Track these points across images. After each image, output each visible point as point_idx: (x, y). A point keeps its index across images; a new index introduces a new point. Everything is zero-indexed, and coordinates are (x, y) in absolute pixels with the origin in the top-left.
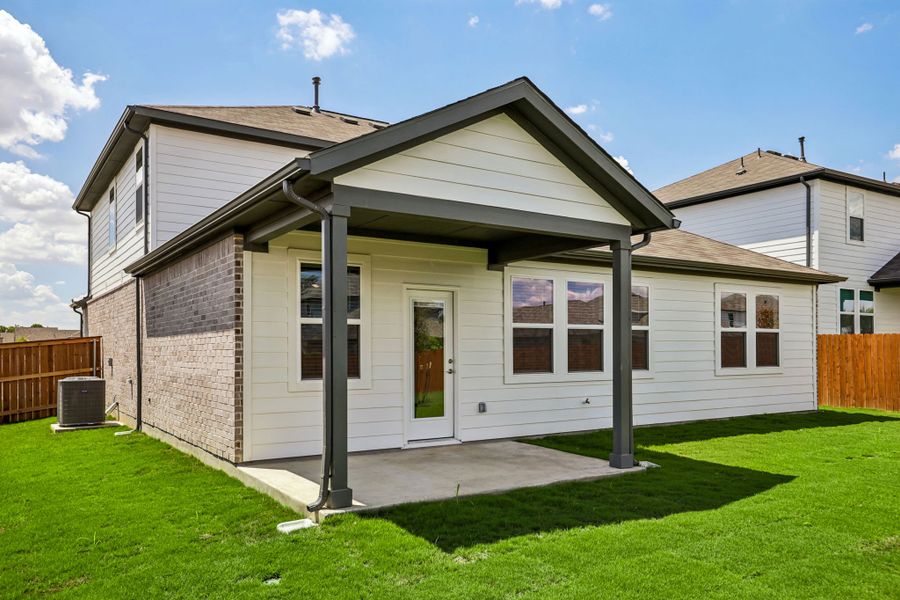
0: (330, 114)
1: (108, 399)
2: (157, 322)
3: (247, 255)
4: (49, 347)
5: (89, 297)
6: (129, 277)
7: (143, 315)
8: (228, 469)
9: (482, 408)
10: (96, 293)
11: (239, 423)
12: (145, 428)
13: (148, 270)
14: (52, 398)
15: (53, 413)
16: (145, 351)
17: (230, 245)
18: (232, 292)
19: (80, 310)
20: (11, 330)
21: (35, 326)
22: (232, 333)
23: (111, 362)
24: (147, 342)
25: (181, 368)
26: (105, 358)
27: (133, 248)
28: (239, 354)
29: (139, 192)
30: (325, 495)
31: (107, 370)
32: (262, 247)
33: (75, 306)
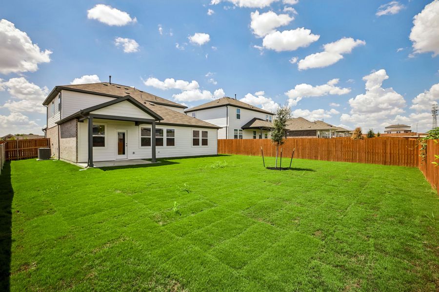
0: (114, 85)
1: (52, 153)
2: (63, 135)
3: (79, 123)
4: (36, 141)
5: (47, 128)
6: (56, 124)
7: (60, 133)
8: (75, 164)
9: (134, 153)
10: (49, 127)
11: (77, 155)
12: (61, 159)
13: (61, 123)
14: (37, 153)
15: (37, 157)
16: (60, 141)
17: (75, 121)
18: (75, 130)
19: (45, 131)
20: (22, 135)
21: (30, 134)
22: (75, 138)
23: (53, 144)
24: (61, 139)
25: (67, 145)
26: (51, 143)
27: (57, 118)
28: (77, 142)
29: (59, 104)
30: (88, 165)
31: (52, 146)
32: (82, 121)
33: (43, 130)
